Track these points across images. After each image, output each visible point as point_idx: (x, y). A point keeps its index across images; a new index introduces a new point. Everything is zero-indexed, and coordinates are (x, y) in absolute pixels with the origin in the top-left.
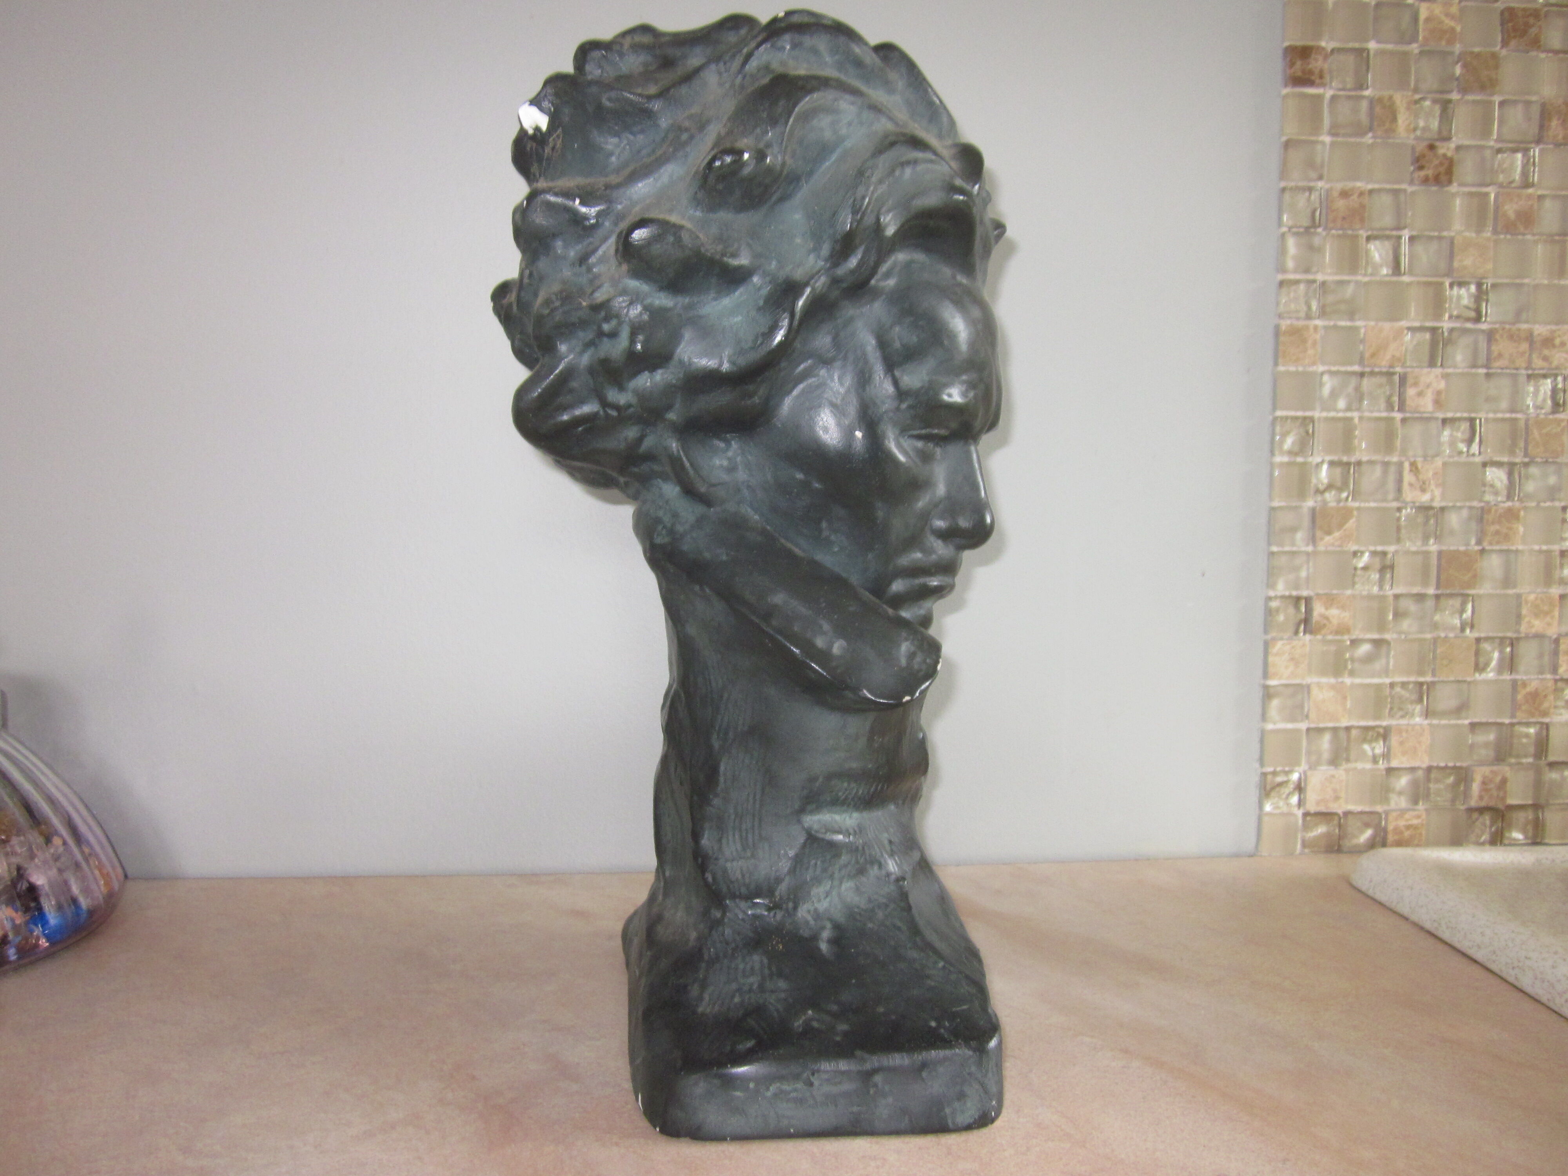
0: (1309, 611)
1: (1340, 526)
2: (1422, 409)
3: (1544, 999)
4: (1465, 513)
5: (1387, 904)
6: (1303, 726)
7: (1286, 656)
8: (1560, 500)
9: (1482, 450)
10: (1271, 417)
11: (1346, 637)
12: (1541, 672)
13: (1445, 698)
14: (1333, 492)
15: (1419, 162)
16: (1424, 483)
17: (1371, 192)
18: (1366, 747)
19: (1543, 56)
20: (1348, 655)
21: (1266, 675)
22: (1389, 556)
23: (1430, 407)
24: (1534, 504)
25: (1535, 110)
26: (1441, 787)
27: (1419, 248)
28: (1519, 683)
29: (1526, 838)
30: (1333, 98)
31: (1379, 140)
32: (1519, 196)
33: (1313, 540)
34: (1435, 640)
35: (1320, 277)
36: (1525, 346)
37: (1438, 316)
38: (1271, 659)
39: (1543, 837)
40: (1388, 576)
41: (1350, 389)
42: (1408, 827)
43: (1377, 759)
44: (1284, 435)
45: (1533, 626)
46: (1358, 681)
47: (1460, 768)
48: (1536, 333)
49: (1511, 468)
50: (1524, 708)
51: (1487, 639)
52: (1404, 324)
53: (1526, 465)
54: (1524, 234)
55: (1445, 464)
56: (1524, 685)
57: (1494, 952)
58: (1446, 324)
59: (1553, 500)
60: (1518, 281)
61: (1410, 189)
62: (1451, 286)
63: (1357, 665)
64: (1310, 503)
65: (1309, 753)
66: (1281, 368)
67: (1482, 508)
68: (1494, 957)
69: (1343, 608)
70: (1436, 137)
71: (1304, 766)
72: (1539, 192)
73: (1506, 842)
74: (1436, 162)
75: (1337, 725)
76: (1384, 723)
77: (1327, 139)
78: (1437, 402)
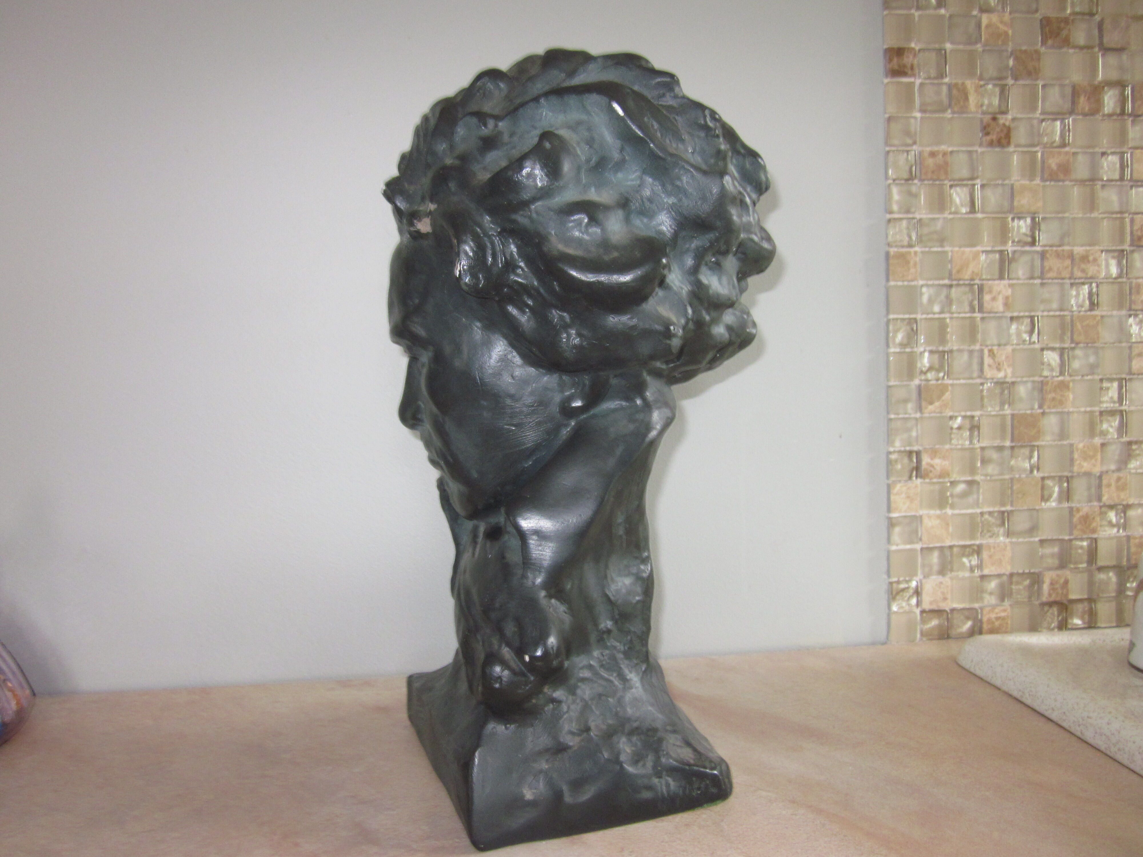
0: (919, 461)
1: (939, 397)
2: (996, 310)
3: (1103, 748)
4: (1029, 385)
5: (985, 678)
6: (918, 546)
7: (903, 496)
8: (1098, 375)
9: (1040, 340)
10: (885, 320)
11: (947, 480)
12: (1090, 501)
13: (1021, 522)
14: (933, 373)
15: (986, 130)
16: (999, 364)
17: (952, 152)
18: (965, 560)
19: (1071, 51)
20: (948, 494)
21: (889, 510)
22: (977, 419)
23: (1001, 308)
24: (1079, 377)
25: (1068, 91)
26: (1020, 588)
27: (989, 192)
28: (1075, 509)
29: (1084, 623)
30: (921, 85)
31: (955, 116)
32: (1059, 153)
33: (920, 409)
34: (1012, 479)
35: (918, 216)
36: (1068, 262)
37: (1004, 242)
38: (892, 497)
39: (1096, 623)
40: (976, 433)
41: (943, 296)
42: (998, 619)
43: (973, 569)
44: (896, 331)
45: (1083, 467)
46: (956, 512)
47: (1034, 573)
48: (1075, 252)
49: (1062, 352)
50: (1079, 527)
51: (1048, 478)
52: (979, 248)
53: (1073, 349)
54: (1063, 181)
55: (1014, 350)
56: (1078, 510)
57: (1064, 713)
58: (1010, 247)
59: (1093, 374)
60: (1060, 215)
61: (980, 150)
62: (1013, 219)
63: (956, 500)
64: (917, 382)
65: (923, 566)
66: (892, 283)
67: (1042, 382)
68: (1064, 717)
69: (944, 458)
70: (997, 110)
71: (920, 576)
72: (1074, 150)
73: (1069, 626)
74: (998, 130)
75: (943, 545)
76: (978, 542)
77: (918, 115)
78: (1006, 305)
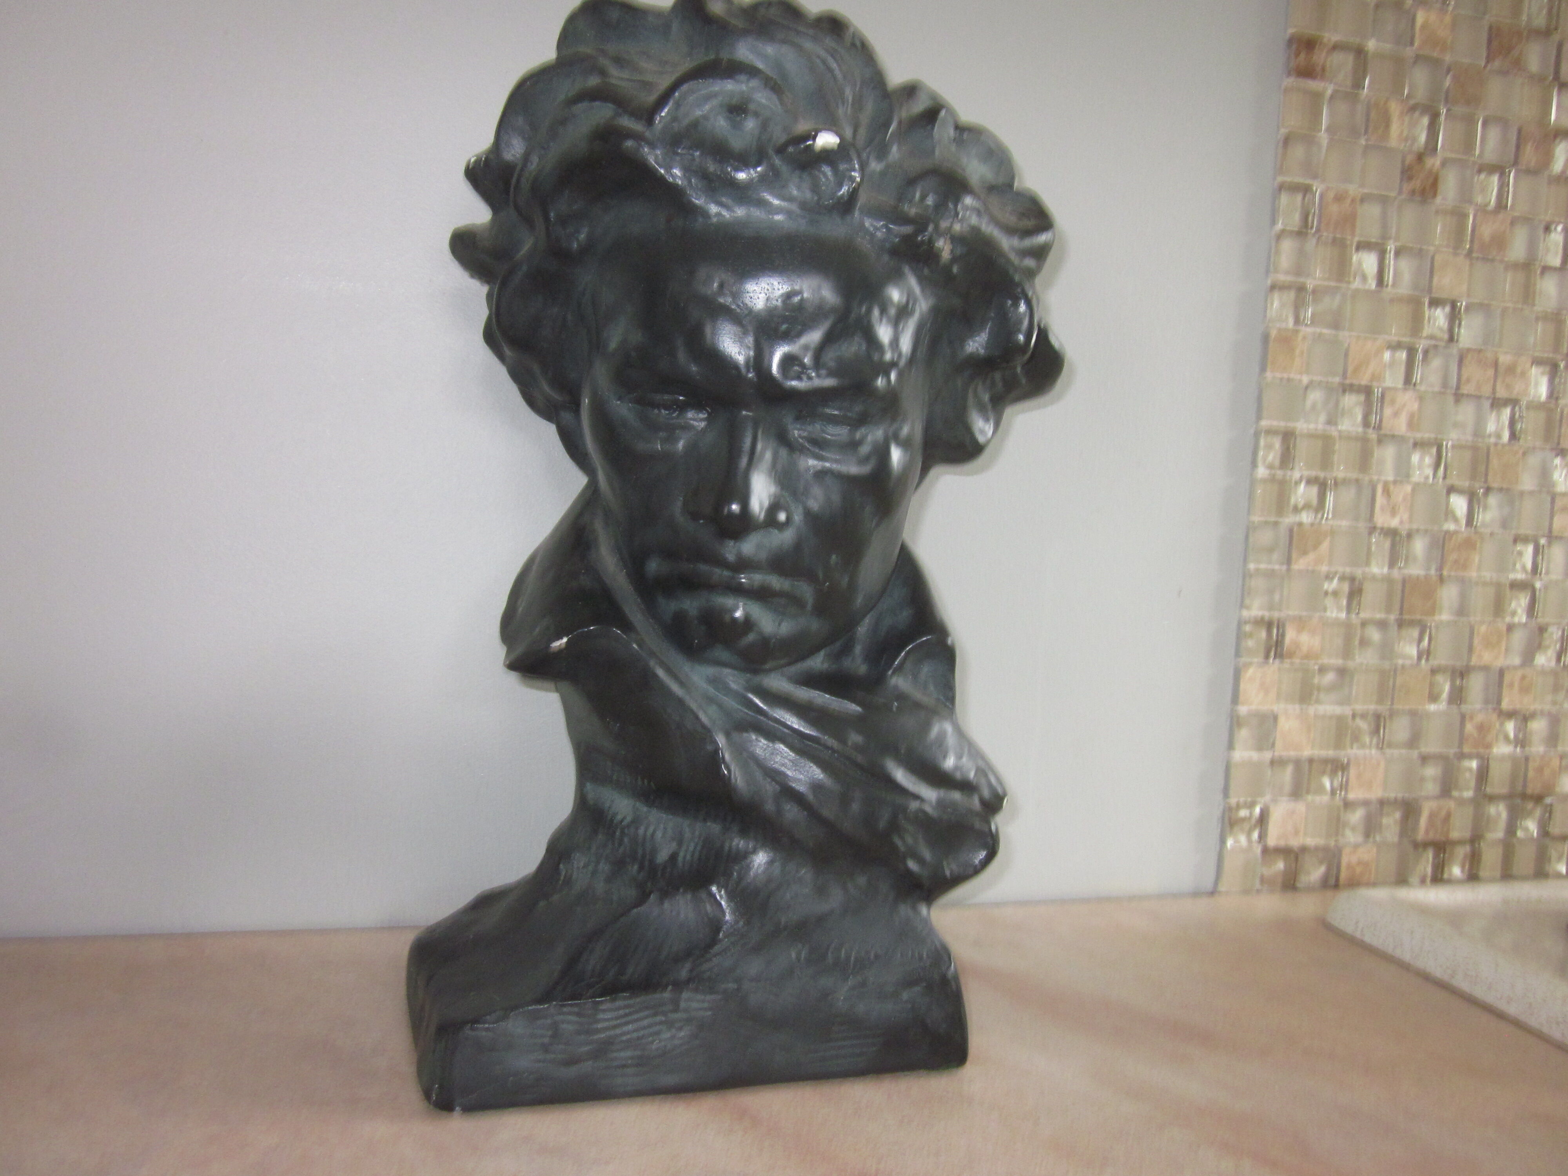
0: (1281, 636)
1: (1316, 547)
2: (1396, 429)
4: (1428, 538)
6: (1268, 756)
7: (1257, 684)
8: (1512, 532)
9: (1448, 475)
10: (1255, 428)
11: (1313, 663)
12: (1487, 704)
13: (1400, 729)
14: (1310, 512)
15: (1407, 173)
16: (1394, 506)
18: (1324, 779)
19: (1520, 80)
20: (1314, 684)
21: (1235, 702)
22: (1358, 580)
23: (1404, 427)
25: (1513, 132)
26: (1391, 821)
27: (1403, 261)
28: (1467, 716)
29: (1462, 874)
30: (1333, 94)
32: (1494, 220)
33: (1289, 561)
34: (1394, 669)
35: (1310, 284)
36: (1490, 372)
37: (1416, 334)
38: (1242, 686)
39: (1478, 874)
40: (1356, 600)
41: (1331, 404)
42: (1360, 863)
43: (1335, 792)
44: (1267, 448)
45: (1482, 658)
46: (1321, 709)
48: (1500, 361)
49: (1471, 496)
50: (1470, 740)
51: (1439, 670)
53: (1485, 495)
54: (1494, 262)
55: (1413, 488)
56: (1471, 717)
58: (1422, 344)
60: (1488, 302)
61: (1398, 199)
62: (1430, 306)
63: (1322, 693)
64: (1288, 521)
65: (1272, 784)
66: (1268, 374)
69: (1312, 632)
70: (1423, 149)
71: (1266, 798)
73: (1445, 879)
74: (1422, 175)
75: (1300, 756)
76: (1343, 755)
77: (1325, 137)
78: (1411, 425)
